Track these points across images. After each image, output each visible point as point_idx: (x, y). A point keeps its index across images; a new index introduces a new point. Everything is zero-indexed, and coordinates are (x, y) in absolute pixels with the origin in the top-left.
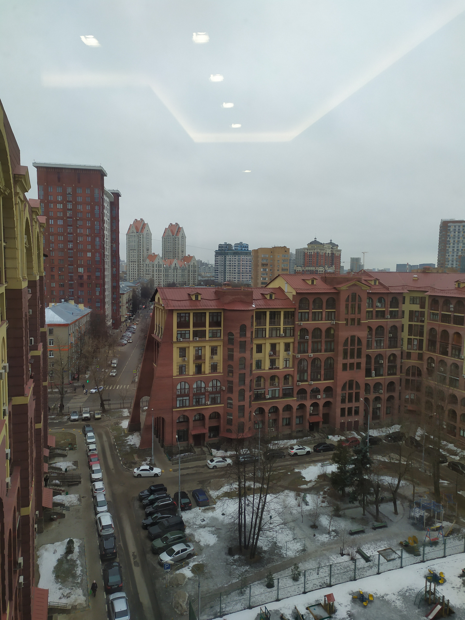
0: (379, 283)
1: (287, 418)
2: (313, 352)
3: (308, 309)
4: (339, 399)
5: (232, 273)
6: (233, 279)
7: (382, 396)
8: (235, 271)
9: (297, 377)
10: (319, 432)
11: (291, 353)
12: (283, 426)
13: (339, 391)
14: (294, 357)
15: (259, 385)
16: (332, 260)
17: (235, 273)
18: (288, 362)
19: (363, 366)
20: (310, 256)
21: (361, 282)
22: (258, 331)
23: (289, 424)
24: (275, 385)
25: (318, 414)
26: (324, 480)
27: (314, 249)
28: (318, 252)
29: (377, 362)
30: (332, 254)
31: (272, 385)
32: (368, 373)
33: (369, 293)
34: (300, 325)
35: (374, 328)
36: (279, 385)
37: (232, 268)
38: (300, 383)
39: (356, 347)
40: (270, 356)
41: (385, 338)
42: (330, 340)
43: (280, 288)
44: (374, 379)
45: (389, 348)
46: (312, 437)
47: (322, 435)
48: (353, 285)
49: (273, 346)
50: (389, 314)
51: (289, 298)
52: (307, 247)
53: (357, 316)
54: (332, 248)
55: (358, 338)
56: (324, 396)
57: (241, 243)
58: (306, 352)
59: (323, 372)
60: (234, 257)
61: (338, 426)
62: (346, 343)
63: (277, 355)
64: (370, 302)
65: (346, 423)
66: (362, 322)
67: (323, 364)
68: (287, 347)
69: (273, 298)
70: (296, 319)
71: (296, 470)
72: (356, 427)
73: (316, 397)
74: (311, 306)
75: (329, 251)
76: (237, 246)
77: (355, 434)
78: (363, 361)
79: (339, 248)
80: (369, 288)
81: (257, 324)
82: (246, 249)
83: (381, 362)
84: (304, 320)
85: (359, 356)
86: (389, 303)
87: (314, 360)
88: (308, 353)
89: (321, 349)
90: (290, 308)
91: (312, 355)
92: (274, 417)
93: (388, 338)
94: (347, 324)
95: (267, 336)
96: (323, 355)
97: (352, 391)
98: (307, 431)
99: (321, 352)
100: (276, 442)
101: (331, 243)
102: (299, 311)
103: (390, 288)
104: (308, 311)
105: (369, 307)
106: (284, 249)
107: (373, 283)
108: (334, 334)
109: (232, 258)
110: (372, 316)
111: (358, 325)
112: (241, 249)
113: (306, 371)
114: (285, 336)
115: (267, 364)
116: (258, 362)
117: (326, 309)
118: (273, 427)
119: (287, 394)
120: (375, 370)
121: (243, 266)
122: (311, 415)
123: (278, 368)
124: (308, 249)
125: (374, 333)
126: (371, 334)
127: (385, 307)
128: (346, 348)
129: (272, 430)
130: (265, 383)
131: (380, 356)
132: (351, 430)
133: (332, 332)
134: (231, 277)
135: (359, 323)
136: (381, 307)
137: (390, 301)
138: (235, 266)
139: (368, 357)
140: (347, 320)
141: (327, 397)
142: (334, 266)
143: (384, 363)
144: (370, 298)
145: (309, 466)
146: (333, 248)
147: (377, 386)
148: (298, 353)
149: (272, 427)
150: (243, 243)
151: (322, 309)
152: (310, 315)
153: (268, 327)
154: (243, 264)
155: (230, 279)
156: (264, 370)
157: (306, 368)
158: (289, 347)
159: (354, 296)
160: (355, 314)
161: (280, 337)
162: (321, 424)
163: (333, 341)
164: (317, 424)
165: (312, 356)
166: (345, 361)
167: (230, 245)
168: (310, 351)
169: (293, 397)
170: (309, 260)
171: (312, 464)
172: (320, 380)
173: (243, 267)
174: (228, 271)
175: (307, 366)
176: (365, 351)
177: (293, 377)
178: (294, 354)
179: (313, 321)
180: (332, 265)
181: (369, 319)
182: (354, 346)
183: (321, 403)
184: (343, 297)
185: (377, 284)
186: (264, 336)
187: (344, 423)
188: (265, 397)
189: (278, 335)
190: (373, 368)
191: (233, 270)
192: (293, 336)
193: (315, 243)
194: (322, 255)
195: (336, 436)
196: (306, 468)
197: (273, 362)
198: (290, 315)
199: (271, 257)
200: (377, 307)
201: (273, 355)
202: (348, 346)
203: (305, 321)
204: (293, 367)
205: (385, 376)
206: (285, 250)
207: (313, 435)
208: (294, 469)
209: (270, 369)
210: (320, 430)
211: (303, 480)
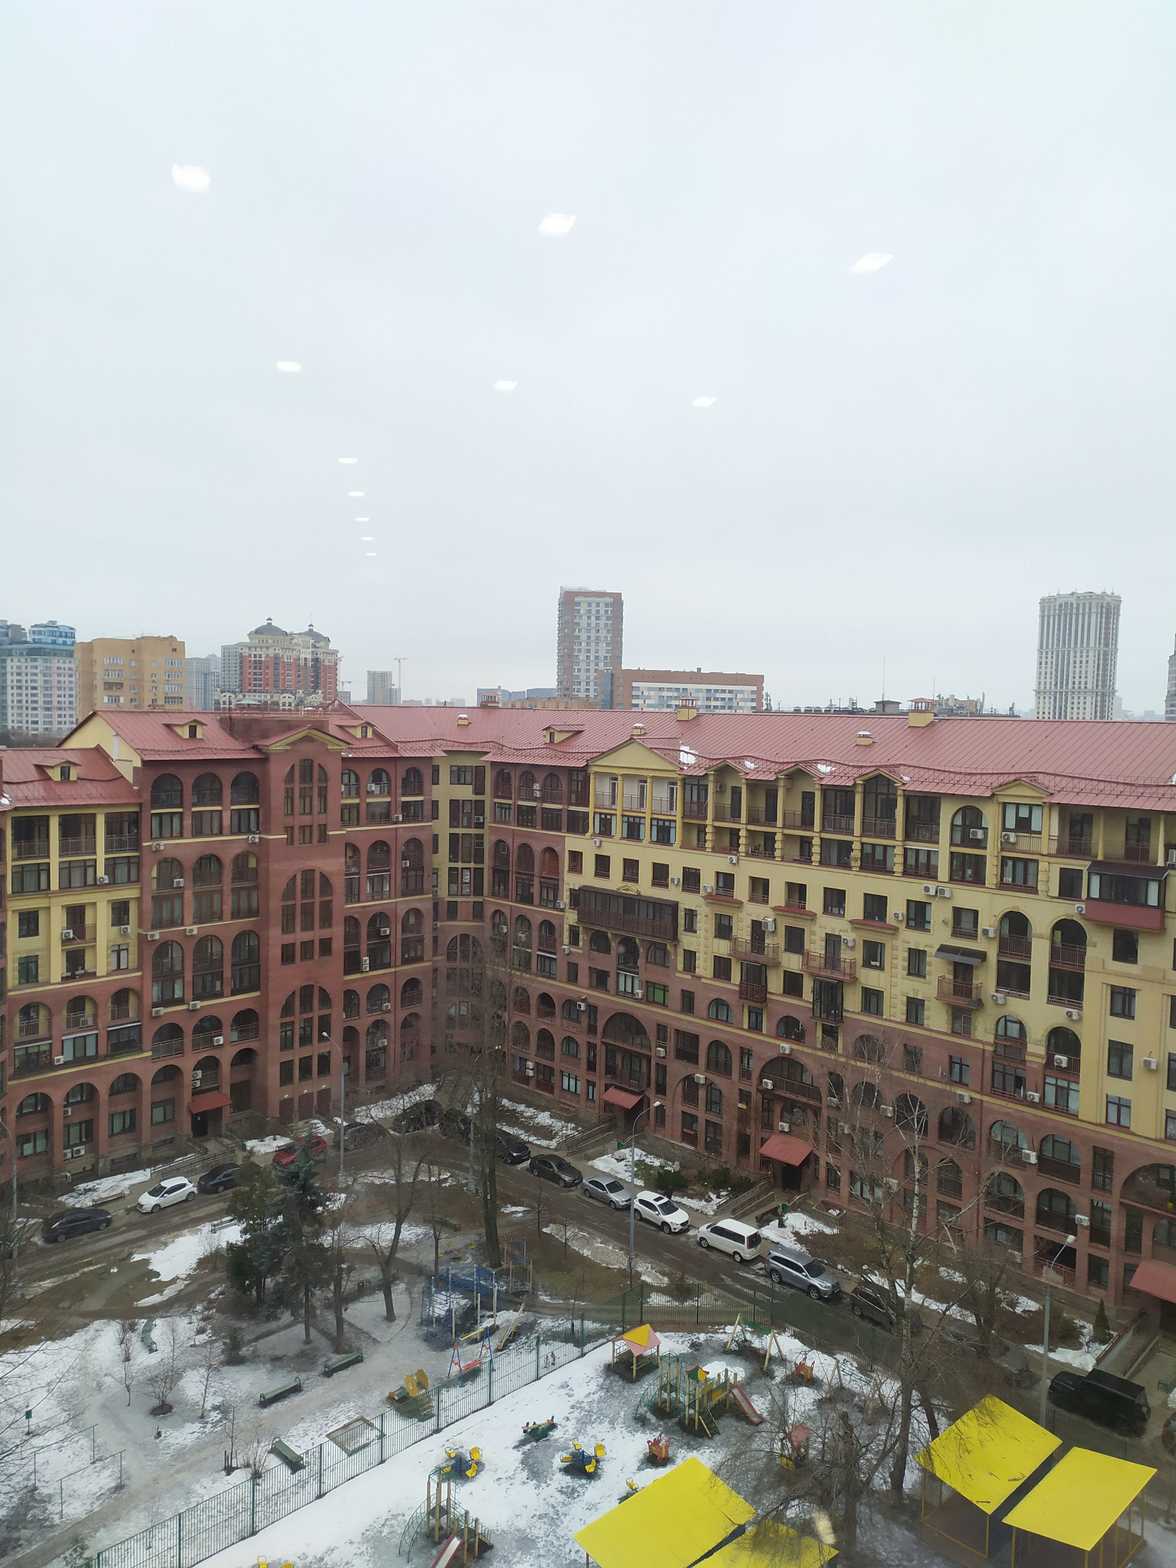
0: (375, 733)
1: (124, 1113)
2: (199, 919)
3: (181, 806)
4: (274, 1038)
5: (27, 708)
6: (30, 726)
7: (389, 1018)
8: (36, 702)
9: (153, 992)
10: (221, 1136)
11: (132, 928)
12: (112, 1134)
13: (274, 1018)
14: (141, 939)
15: (32, 1029)
16: (317, 677)
17: (35, 709)
18: (123, 954)
19: (338, 945)
20: (258, 664)
21: (324, 730)
22: (22, 873)
23: (132, 1126)
24: (85, 1022)
25: (217, 1088)
26: (215, 1269)
27: (267, 648)
28: (276, 657)
29: (374, 933)
30: (316, 660)
31: (74, 1023)
32: (352, 964)
33: (345, 760)
34: (158, 851)
35: (364, 848)
36: (95, 1021)
37: (27, 695)
38: (163, 1011)
39: (317, 900)
40: (66, 941)
41: (393, 870)
42: (246, 884)
43: (98, 749)
44: (368, 975)
45: (403, 896)
46: (199, 1152)
47: (227, 1141)
48: (303, 739)
49: (76, 915)
50: (399, 810)
51: (122, 777)
52: (248, 640)
53: (318, 819)
54: (314, 646)
55: (324, 877)
56: (235, 1036)
57: (54, 622)
58: (179, 921)
59: (228, 973)
60: (30, 664)
61: (274, 1111)
62: (289, 892)
63: (88, 936)
64: (353, 781)
65: (296, 1100)
66: (331, 833)
67: (228, 952)
68: (120, 912)
69: (73, 777)
70: (145, 832)
71: (137, 1257)
72: (323, 1107)
73: (209, 1042)
74: (189, 796)
75: (306, 654)
76: (40, 633)
77: (321, 1125)
78: (337, 933)
79: (332, 647)
80: (344, 746)
81: (19, 853)
82: (69, 641)
83: (385, 931)
84: (168, 835)
85: (327, 921)
86: (399, 784)
87: (203, 942)
88: (182, 924)
89: (222, 911)
90: (125, 805)
91: (195, 929)
92: (84, 1116)
93: (399, 871)
94: (290, 841)
95: (55, 885)
96: (227, 927)
97: (310, 1015)
98: (185, 1139)
99: (221, 918)
100: (90, 1185)
101: (311, 633)
102: (153, 811)
103: (399, 744)
104: (180, 810)
105: (349, 796)
106: (170, 644)
107: (358, 734)
108: (256, 869)
109: (24, 665)
110: (358, 819)
111: (320, 841)
112: (54, 642)
113: (181, 974)
114: (113, 882)
115: (56, 967)
116: (28, 963)
117: (232, 804)
118: (81, 1143)
119: (123, 1043)
120: (371, 953)
121: (59, 689)
122: (196, 1092)
123: (93, 975)
124: (250, 648)
125: (364, 859)
126: (357, 864)
127: (389, 794)
128: (290, 903)
129: (79, 1151)
130: (50, 1021)
131: (379, 918)
132: (312, 1117)
133: (252, 863)
134: (24, 719)
135: (324, 838)
136: (381, 794)
137: (403, 779)
138: (34, 688)
139: (351, 921)
140: (289, 830)
141: (241, 1039)
142: (320, 692)
143: (393, 935)
144: (351, 770)
145: (177, 1237)
146: (318, 645)
147: (378, 992)
148: (154, 928)
149: (76, 1145)
150: (58, 624)
151: (220, 804)
152: (188, 822)
153: (55, 860)
154: (59, 682)
155: (20, 725)
156: (48, 983)
157: (178, 967)
158: (126, 911)
159: (307, 768)
160: (311, 813)
161: (96, 885)
162: (227, 1112)
163: (257, 887)
164: (217, 1113)
165: (195, 932)
166: (289, 939)
167: (17, 629)
168: (189, 916)
169: (142, 1051)
170: (255, 674)
171: (186, 1231)
172: (221, 995)
173: (62, 692)
174: (13, 701)
175: (183, 961)
176: (342, 907)
177: (139, 996)
178: (141, 931)
179: (194, 836)
180: (316, 687)
181: (349, 826)
182: (313, 896)
183: (226, 1057)
184: (277, 773)
185: (370, 735)
186: (43, 886)
187: (290, 1101)
188: (52, 1060)
189: (90, 881)
190: (364, 948)
191: (30, 699)
192: (138, 881)
193: (267, 630)
194: (289, 664)
195: (268, 1140)
196: (166, 1245)
197: (75, 961)
198: (126, 825)
199: (133, 664)
200: (370, 794)
201: (74, 938)
202: (294, 899)
203: (172, 837)
204: (140, 968)
205: (396, 966)
206: (173, 646)
207: (201, 1147)
208: (131, 1254)
209: (65, 979)
210: (224, 1130)
211: (154, 1280)
